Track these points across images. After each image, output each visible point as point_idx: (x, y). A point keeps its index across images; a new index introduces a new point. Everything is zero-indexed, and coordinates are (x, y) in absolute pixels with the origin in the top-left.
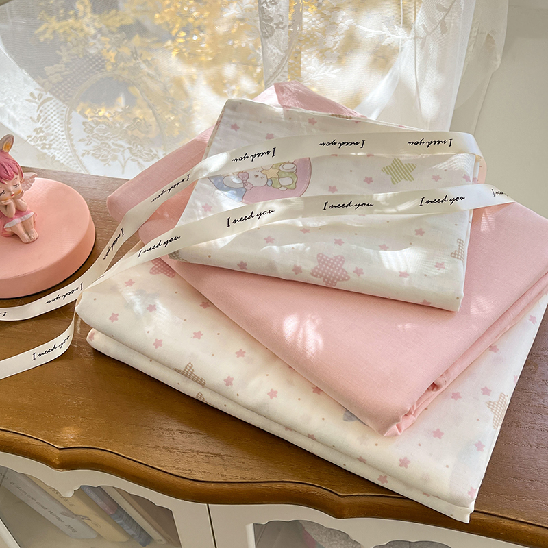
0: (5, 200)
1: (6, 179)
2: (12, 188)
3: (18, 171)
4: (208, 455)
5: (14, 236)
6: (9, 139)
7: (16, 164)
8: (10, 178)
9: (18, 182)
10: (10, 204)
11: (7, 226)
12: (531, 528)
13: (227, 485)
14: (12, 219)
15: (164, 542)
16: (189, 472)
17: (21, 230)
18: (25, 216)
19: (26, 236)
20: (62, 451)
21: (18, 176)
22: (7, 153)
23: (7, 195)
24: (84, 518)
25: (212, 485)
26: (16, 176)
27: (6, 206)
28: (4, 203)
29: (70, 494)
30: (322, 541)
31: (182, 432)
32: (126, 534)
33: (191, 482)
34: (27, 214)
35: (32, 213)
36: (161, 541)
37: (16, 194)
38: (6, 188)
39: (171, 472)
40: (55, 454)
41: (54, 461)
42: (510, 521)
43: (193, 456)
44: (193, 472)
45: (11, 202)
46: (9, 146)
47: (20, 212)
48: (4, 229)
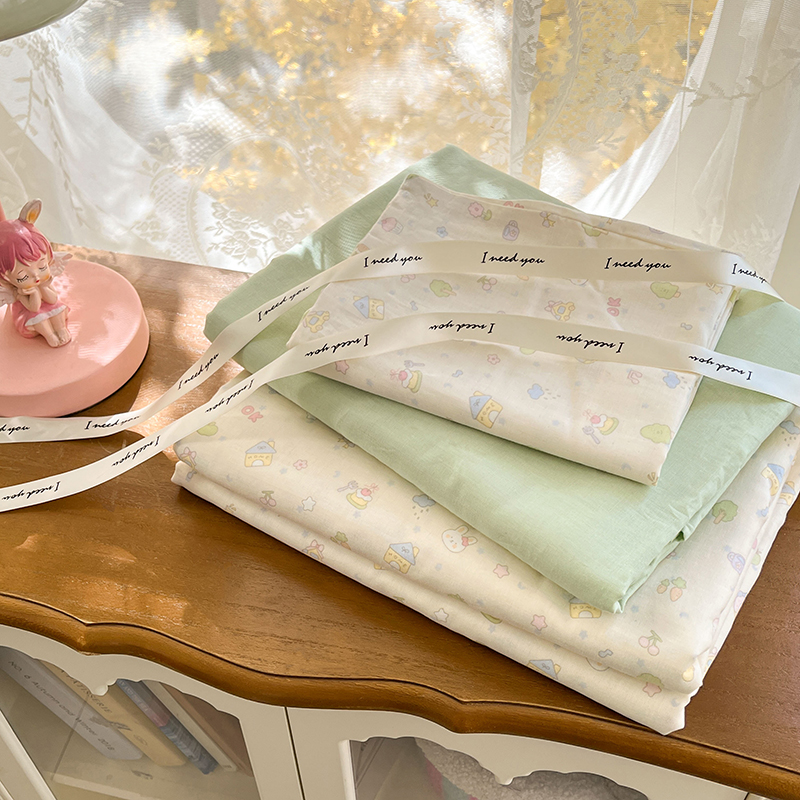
0: (28, 288)
1: (28, 259)
2: (37, 272)
3: (45, 249)
4: (287, 641)
5: (39, 337)
6: (34, 206)
7: (43, 239)
8: (34, 258)
9: (46, 263)
10: (33, 294)
11: (30, 323)
12: (719, 755)
13: (308, 681)
14: (36, 314)
15: (234, 768)
16: (259, 662)
17: (48, 330)
18: (54, 310)
19: (54, 337)
20: (89, 628)
21: (46, 256)
22: (32, 225)
23: (30, 281)
24: (123, 726)
25: (289, 680)
26: (43, 256)
27: (29, 296)
28: (25, 292)
29: (102, 691)
30: (447, 773)
31: (252, 608)
32: (182, 755)
33: (261, 675)
34: (57, 307)
35: (64, 307)
36: (229, 767)
37: (42, 280)
38: (29, 272)
39: (234, 661)
40: (80, 633)
41: (79, 640)
42: (690, 745)
43: (264, 642)
44: (264, 663)
45: (34, 291)
46: (34, 216)
47: (47, 304)
48: (25, 327)
